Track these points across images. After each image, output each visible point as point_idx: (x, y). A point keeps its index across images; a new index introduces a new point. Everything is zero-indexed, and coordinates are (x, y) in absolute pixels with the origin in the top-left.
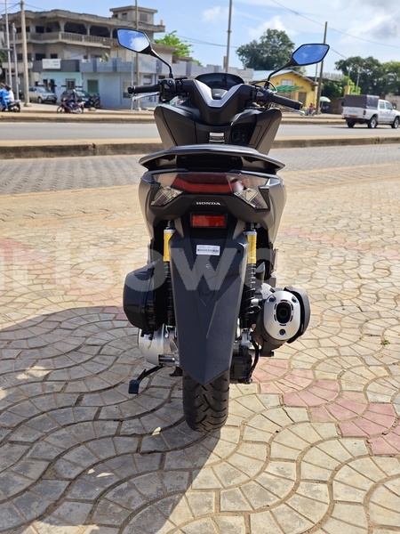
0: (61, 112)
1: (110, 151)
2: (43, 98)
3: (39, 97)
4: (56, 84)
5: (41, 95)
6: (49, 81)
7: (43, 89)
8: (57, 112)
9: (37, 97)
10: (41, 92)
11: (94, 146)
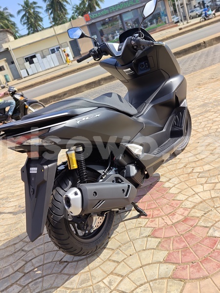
0: (202, 21)
1: (215, 42)
2: (199, 14)
3: (197, 14)
4: (205, 2)
5: (197, 12)
6: (201, 3)
7: (198, 8)
8: (200, 22)
9: (195, 14)
10: (197, 10)
11: (204, 42)
